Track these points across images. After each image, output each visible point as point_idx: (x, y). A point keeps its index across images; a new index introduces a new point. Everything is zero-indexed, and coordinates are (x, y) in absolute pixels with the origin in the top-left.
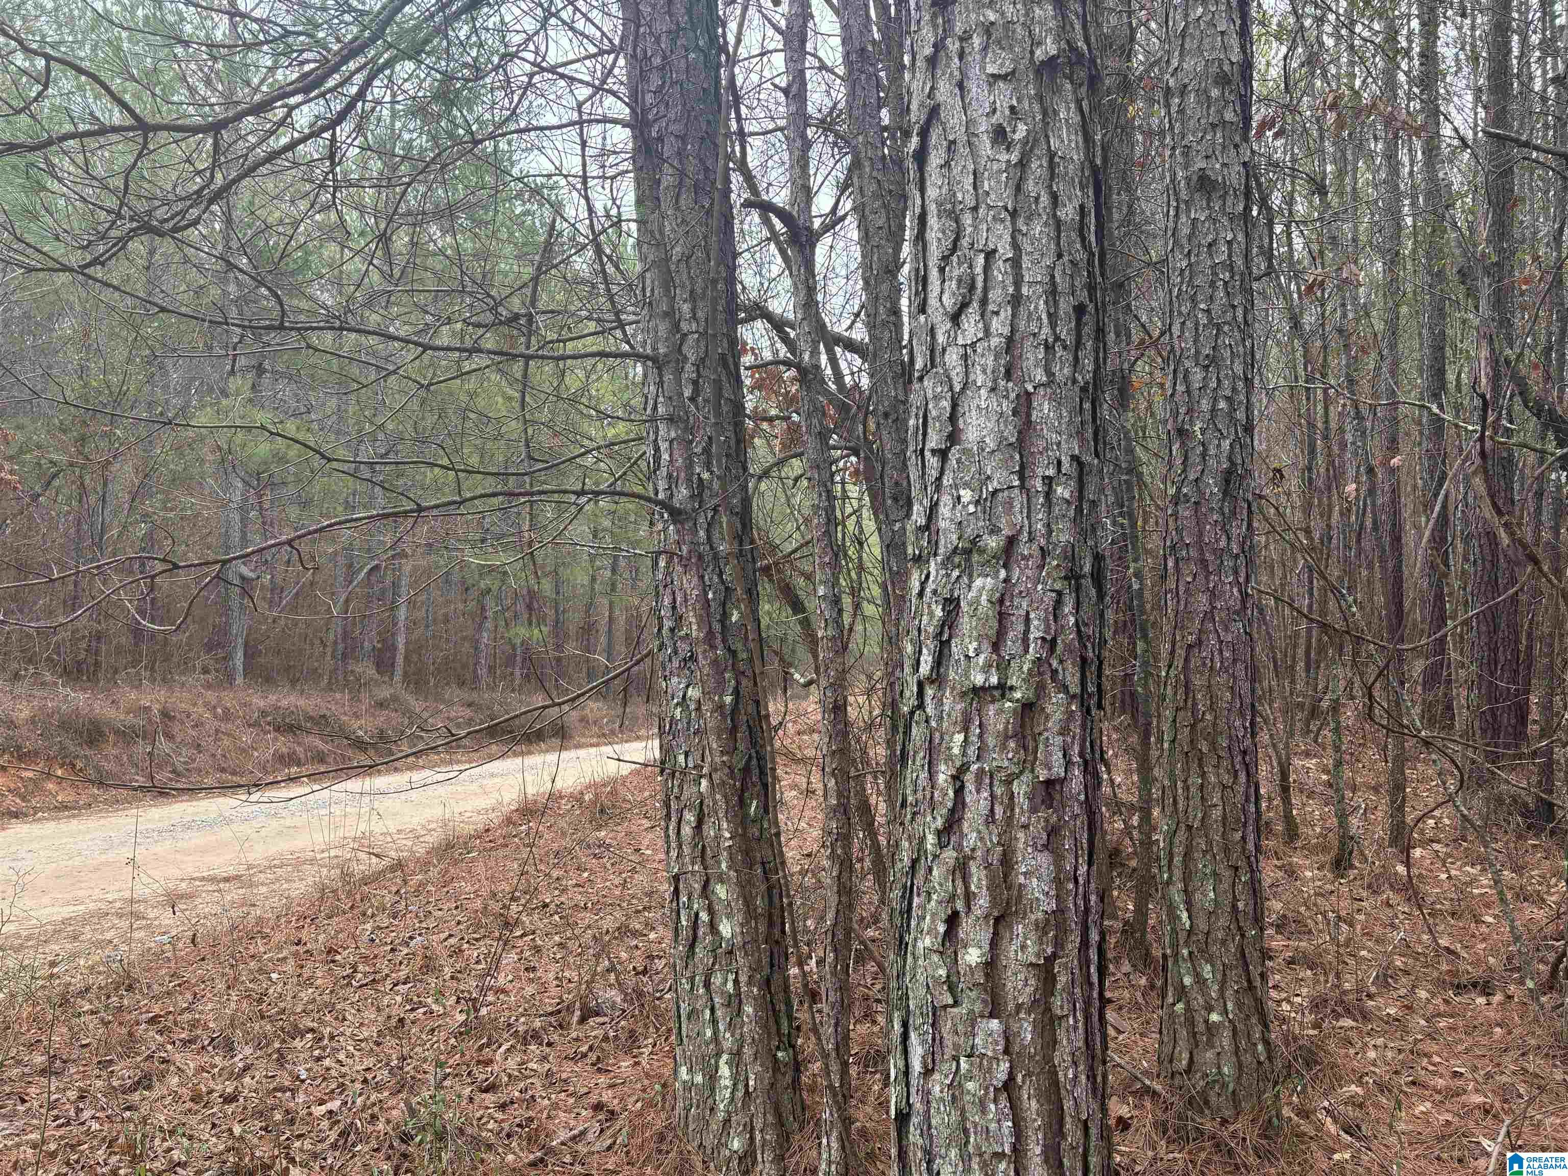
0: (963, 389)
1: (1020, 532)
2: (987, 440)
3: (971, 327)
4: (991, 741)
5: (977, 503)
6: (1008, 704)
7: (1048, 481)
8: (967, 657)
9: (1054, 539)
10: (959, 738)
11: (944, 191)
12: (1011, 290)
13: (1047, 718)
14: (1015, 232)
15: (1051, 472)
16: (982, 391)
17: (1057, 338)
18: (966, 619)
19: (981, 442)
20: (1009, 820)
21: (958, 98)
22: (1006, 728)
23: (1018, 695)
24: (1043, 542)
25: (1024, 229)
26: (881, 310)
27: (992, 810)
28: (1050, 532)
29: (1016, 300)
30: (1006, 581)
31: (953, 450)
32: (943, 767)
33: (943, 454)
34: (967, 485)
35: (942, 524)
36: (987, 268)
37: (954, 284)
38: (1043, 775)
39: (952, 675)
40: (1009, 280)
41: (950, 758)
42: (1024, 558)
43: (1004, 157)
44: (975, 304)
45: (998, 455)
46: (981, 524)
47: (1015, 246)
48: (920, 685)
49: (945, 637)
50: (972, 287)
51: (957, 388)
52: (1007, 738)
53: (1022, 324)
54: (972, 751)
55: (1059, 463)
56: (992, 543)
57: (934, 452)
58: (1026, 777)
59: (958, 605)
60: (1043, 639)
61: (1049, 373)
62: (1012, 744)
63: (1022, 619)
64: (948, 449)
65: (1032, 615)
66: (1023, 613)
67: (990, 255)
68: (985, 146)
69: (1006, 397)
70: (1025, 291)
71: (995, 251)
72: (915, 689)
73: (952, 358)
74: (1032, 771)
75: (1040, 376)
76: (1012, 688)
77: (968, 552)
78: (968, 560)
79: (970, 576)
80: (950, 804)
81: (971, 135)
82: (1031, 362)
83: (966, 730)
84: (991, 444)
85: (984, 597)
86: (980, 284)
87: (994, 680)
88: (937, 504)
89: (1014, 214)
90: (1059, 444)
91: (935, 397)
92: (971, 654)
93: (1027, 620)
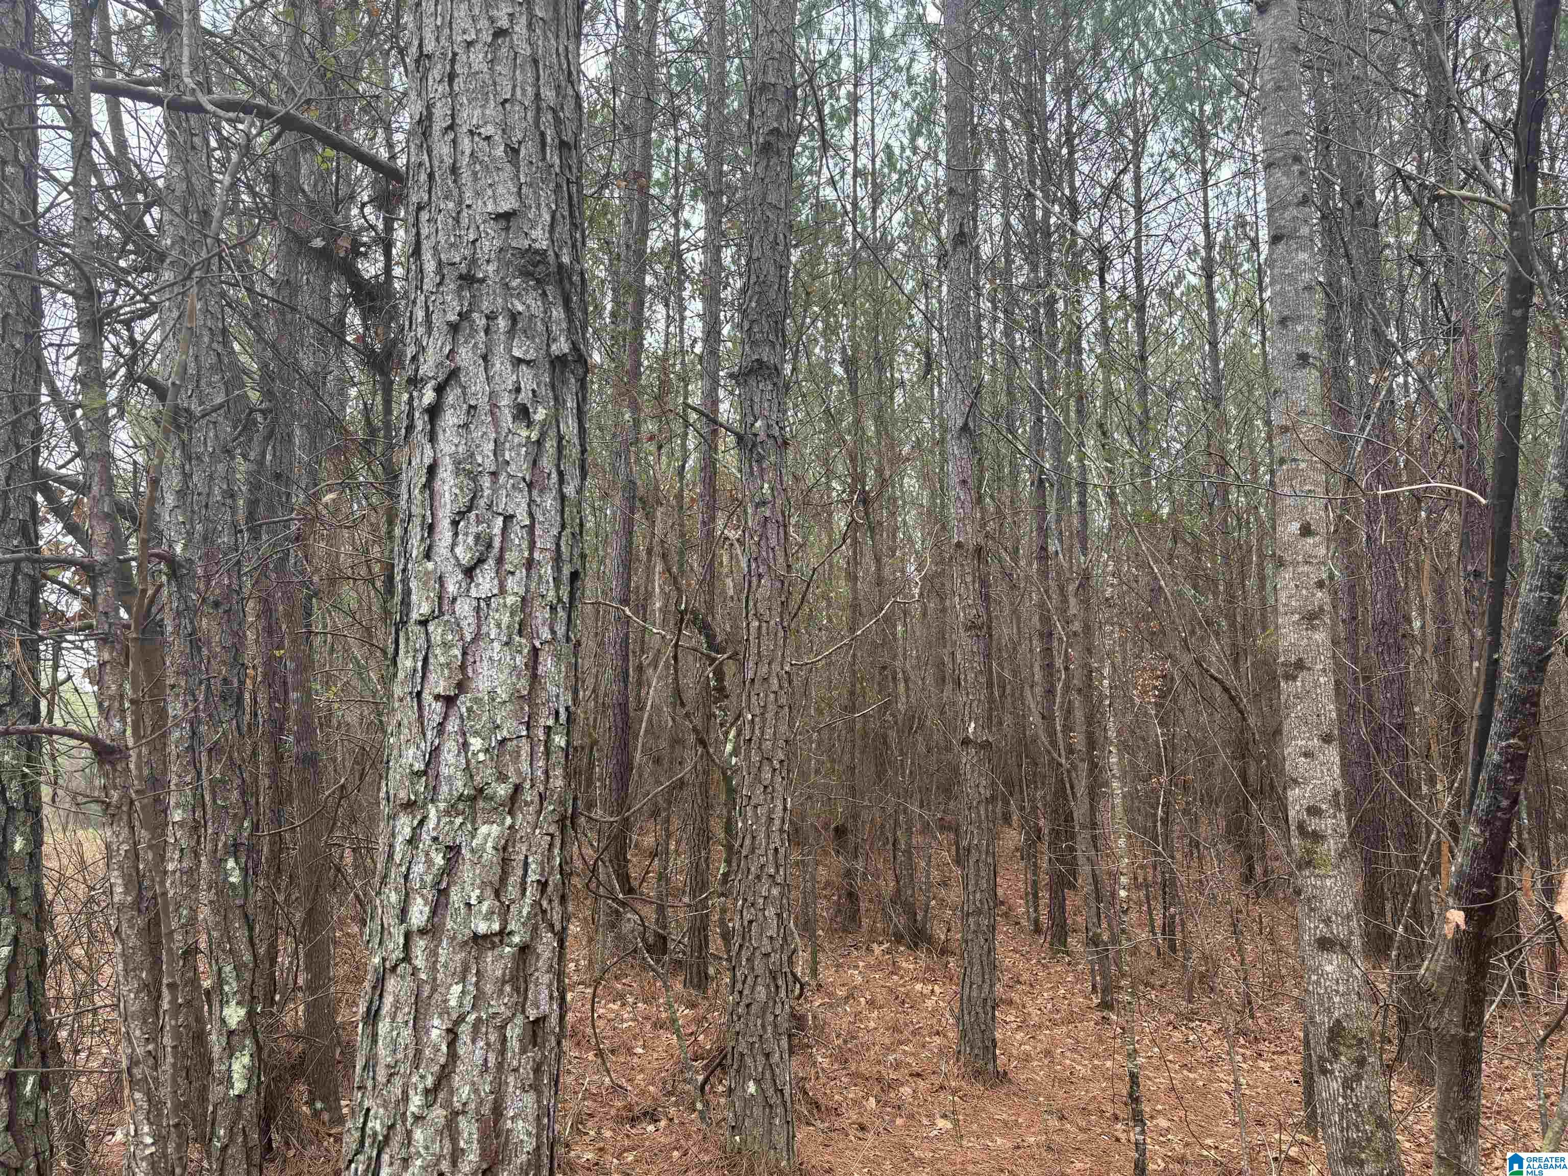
0: (473, 640)
1: (525, 780)
2: (499, 691)
3: (486, 582)
4: (489, 988)
5: (487, 751)
6: (508, 949)
7: (548, 729)
8: (469, 905)
9: (551, 786)
10: (457, 989)
11: (460, 449)
12: (526, 554)
13: (538, 957)
14: (531, 502)
15: (550, 722)
16: (495, 644)
17: (560, 600)
18: (468, 866)
19: (492, 693)
20: (500, 1066)
21: (482, 369)
22: (504, 975)
23: (516, 939)
24: (542, 788)
25: (538, 500)
26: (217, 490)
27: (486, 1060)
28: (548, 777)
29: (530, 564)
30: (511, 827)
31: (462, 698)
32: (436, 1022)
33: (449, 701)
34: (477, 734)
35: (445, 771)
36: (504, 530)
37: (470, 540)
38: (533, 1014)
39: (449, 924)
40: (525, 545)
41: (445, 1011)
42: (527, 804)
43: (524, 433)
44: (491, 562)
45: (509, 707)
46: (489, 771)
47: (531, 515)
48: (408, 936)
49: (444, 885)
50: (489, 546)
51: (468, 638)
52: (504, 982)
53: (533, 585)
54: (468, 1001)
55: (557, 713)
56: (502, 790)
57: (437, 697)
58: (519, 1020)
59: (459, 852)
60: (538, 881)
61: (553, 632)
62: (508, 988)
63: (521, 865)
64: (457, 696)
65: (530, 859)
66: (522, 857)
67: (508, 519)
68: (507, 418)
69: (520, 652)
70: (536, 555)
71: (512, 517)
72: (401, 941)
73: (464, 608)
74: (523, 1012)
75: (546, 634)
76: (511, 933)
77: (473, 799)
78: (473, 808)
79: (474, 822)
80: (442, 1060)
81: (494, 406)
82: (540, 621)
83: (463, 980)
84: (503, 694)
85: (490, 844)
86: (497, 543)
87: (496, 927)
88: (438, 748)
89: (530, 486)
90: (558, 696)
91: (444, 644)
92: (473, 902)
93: (526, 864)
